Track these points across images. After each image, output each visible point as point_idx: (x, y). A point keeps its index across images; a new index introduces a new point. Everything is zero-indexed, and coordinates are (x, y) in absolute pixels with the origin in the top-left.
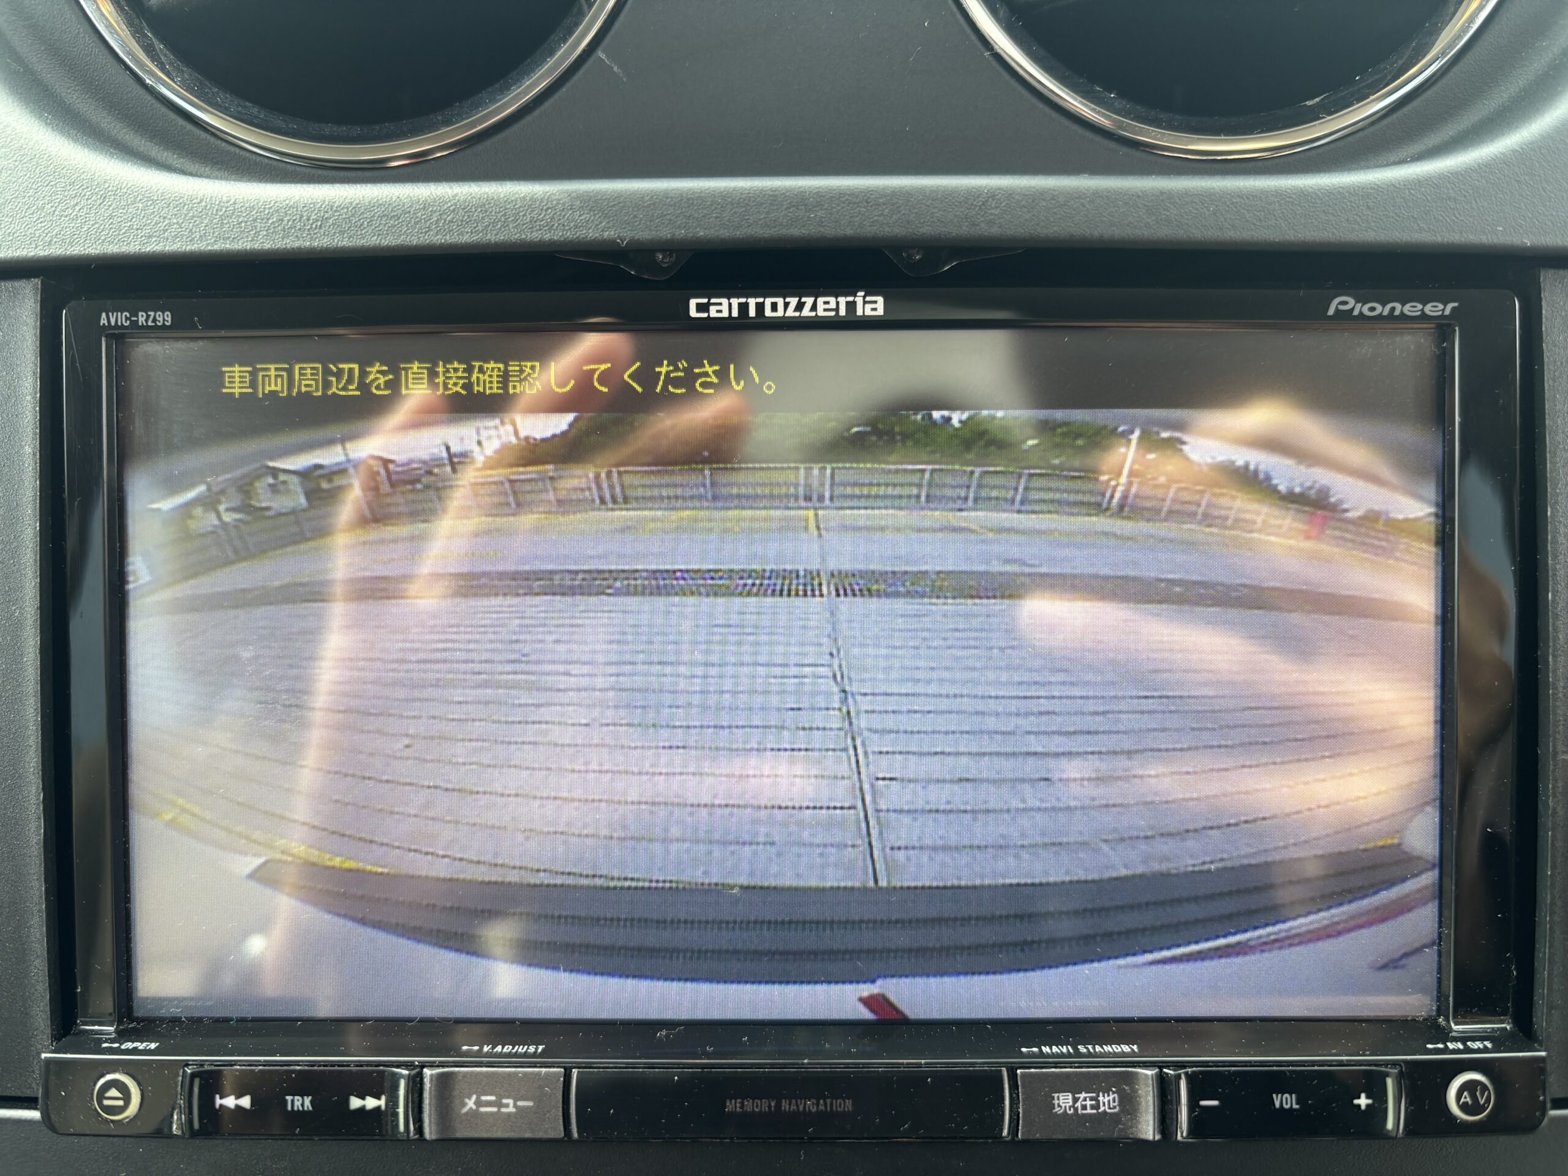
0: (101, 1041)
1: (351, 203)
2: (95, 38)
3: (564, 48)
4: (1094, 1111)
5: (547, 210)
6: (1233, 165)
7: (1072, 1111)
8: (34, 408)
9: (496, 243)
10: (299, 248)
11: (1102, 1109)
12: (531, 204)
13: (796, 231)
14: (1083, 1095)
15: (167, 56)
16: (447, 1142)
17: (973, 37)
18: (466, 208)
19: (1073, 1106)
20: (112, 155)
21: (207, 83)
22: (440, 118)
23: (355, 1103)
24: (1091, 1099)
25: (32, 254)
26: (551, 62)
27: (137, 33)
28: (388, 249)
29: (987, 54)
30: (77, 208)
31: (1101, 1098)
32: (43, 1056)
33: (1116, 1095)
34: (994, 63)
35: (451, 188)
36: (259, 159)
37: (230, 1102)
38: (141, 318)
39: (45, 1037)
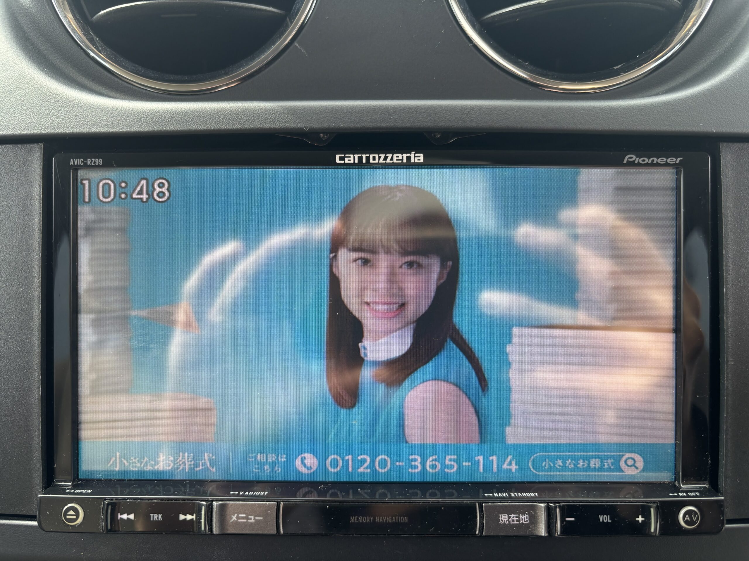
0: (66, 489)
1: (184, 111)
2: (67, 35)
3: (280, 41)
4: (518, 523)
5: (272, 114)
6: (581, 95)
7: (508, 523)
8: (40, 202)
9: (249, 129)
10: (161, 131)
11: (521, 522)
12: (265, 111)
13: (384, 125)
14: (513, 515)
15: (100, 43)
16: (224, 535)
17: (464, 38)
18: (237, 113)
19: (508, 520)
20: (76, 88)
21: (118, 56)
22: (223, 72)
23: (182, 517)
24: (517, 517)
25: (40, 132)
26: (273, 47)
27: (86, 33)
28: (200, 131)
29: (470, 45)
30: (60, 112)
31: (521, 517)
32: (39, 495)
33: (528, 515)
34: (473, 49)
35: (229, 104)
36: (142, 90)
37: (125, 516)
38: (89, 162)
39: (39, 487)
